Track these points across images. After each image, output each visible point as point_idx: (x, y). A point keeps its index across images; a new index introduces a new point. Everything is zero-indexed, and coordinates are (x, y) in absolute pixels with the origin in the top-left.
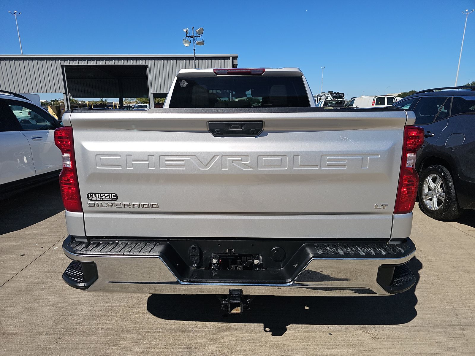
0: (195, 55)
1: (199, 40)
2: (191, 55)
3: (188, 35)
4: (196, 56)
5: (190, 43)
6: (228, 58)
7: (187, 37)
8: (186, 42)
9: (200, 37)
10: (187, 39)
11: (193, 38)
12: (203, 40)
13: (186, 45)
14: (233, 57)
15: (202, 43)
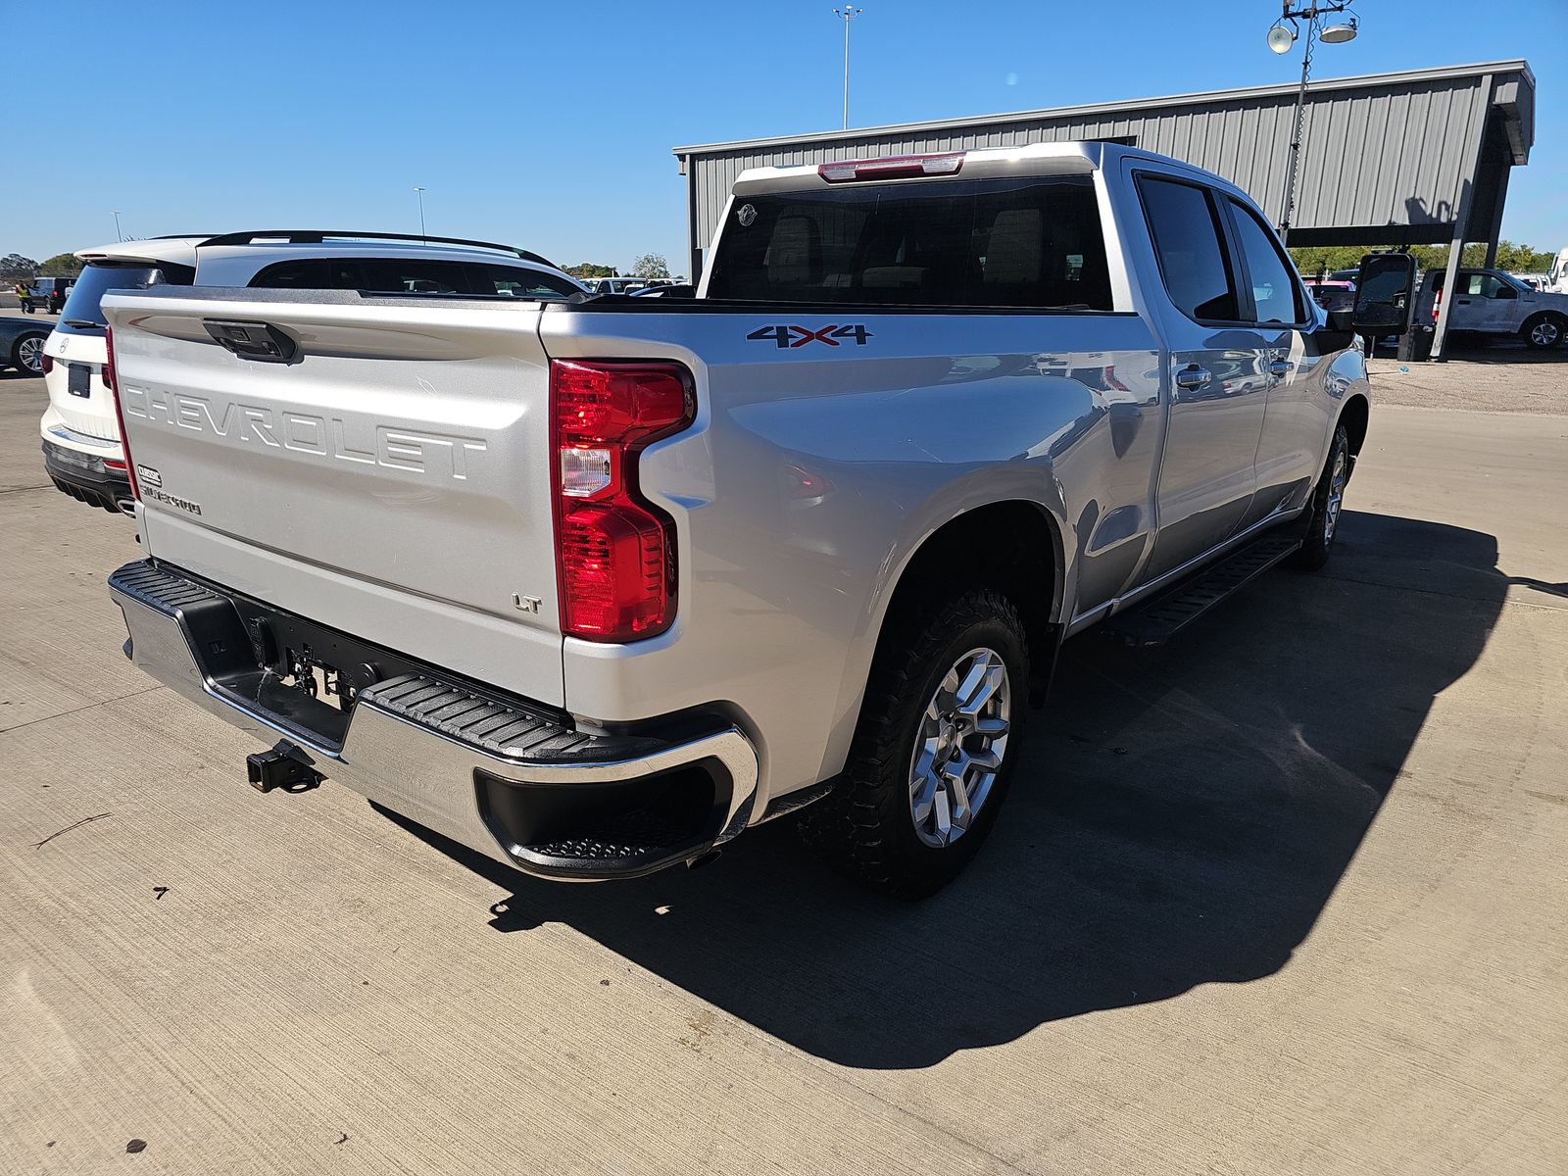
0: (1304, 83)
1: (1334, 24)
2: (1291, 84)
3: (1292, 9)
4: (1311, 88)
5: (1296, 38)
6: (1475, 81)
7: (1287, 15)
8: (1278, 37)
9: (1341, 8)
10: (1287, 25)
11: (1308, 16)
12: (1353, 20)
13: (1279, 48)
14: (1495, 75)
15: (1350, 33)
